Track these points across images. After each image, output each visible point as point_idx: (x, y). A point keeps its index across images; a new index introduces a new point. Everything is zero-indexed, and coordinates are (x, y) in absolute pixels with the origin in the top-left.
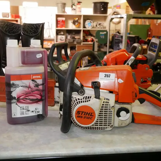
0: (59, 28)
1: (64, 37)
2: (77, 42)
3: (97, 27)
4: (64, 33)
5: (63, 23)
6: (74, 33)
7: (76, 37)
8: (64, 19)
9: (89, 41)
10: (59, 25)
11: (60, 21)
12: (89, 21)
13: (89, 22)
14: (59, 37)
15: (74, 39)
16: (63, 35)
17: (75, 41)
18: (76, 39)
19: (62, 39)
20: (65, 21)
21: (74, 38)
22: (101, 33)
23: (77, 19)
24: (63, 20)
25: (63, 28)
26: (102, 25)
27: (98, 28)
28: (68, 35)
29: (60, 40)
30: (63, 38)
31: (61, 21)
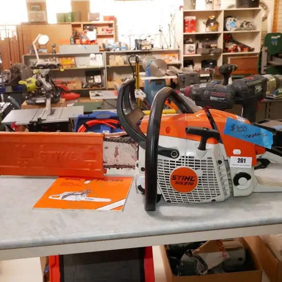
0: (187, 33)
1: (194, 46)
2: (214, 54)
3: (243, 28)
4: (193, 40)
5: (192, 25)
6: (208, 39)
7: (212, 45)
8: (194, 18)
9: (230, 51)
10: (186, 28)
11: (188, 21)
12: (233, 19)
13: (232, 21)
14: (187, 46)
15: (210, 49)
16: (192, 43)
17: (212, 52)
18: (211, 48)
19: (192, 49)
20: (195, 21)
21: (209, 47)
22: (272, 37)
23: (214, 17)
24: (193, 20)
25: (193, 33)
26: (251, 25)
27: (246, 29)
28: (199, 43)
29: (189, 50)
30: (192, 47)
31: (190, 22)
